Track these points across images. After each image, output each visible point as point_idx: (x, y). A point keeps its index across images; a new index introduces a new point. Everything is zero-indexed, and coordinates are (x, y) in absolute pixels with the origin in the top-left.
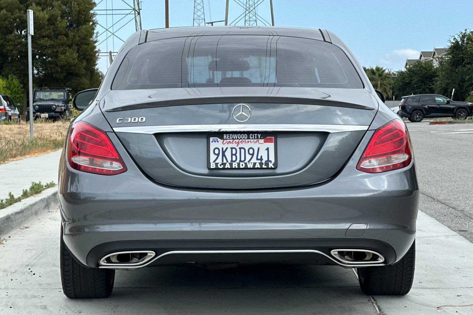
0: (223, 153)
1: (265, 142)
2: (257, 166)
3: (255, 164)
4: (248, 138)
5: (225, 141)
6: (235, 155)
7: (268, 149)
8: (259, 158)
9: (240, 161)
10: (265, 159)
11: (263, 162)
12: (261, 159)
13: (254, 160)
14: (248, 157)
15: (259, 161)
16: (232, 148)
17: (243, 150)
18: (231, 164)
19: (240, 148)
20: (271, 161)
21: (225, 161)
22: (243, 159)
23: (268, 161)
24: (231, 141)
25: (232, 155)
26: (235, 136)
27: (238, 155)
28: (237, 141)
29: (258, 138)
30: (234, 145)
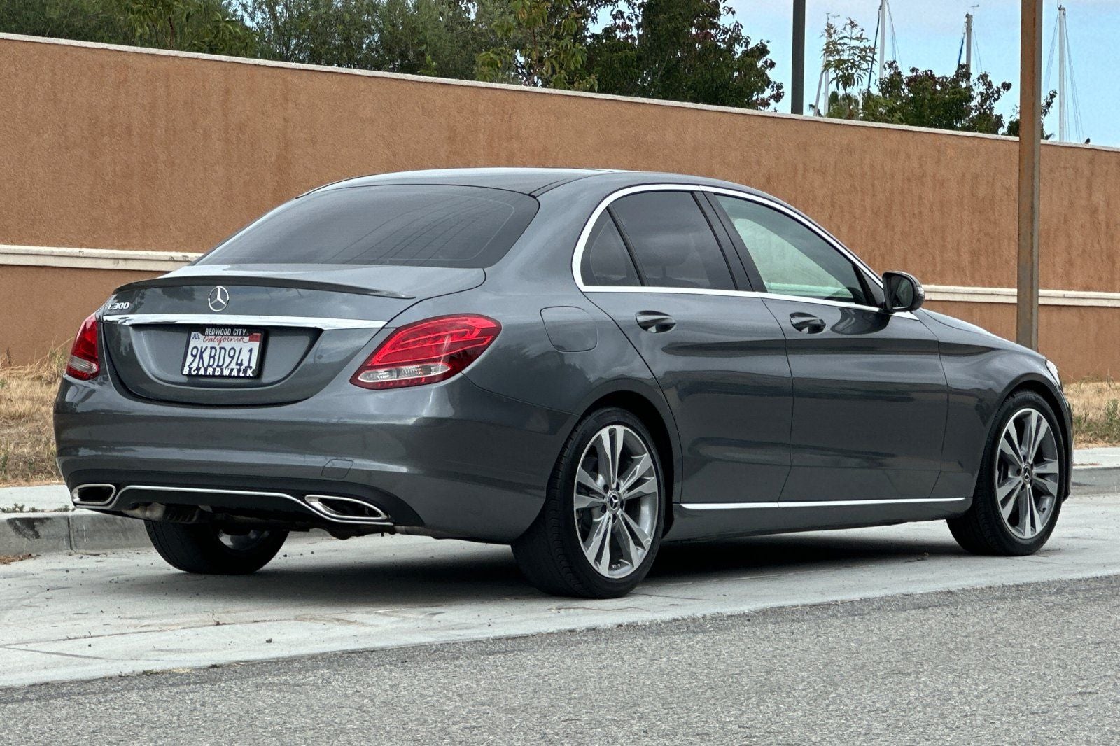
0: (202, 353)
1: (250, 340)
2: (234, 373)
3: (232, 370)
4: (232, 335)
5: (207, 338)
6: (214, 357)
7: (251, 351)
8: (239, 362)
9: (218, 366)
10: (245, 364)
11: (243, 367)
12: (241, 364)
13: (233, 365)
14: (228, 360)
15: (238, 367)
16: (212, 348)
17: (223, 351)
18: (206, 370)
19: (221, 348)
20: (251, 368)
21: (201, 365)
22: (220, 364)
23: (249, 367)
24: (213, 337)
25: (211, 357)
26: (218, 331)
27: (217, 357)
28: (220, 337)
29: (242, 335)
30: (215, 344)
